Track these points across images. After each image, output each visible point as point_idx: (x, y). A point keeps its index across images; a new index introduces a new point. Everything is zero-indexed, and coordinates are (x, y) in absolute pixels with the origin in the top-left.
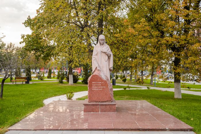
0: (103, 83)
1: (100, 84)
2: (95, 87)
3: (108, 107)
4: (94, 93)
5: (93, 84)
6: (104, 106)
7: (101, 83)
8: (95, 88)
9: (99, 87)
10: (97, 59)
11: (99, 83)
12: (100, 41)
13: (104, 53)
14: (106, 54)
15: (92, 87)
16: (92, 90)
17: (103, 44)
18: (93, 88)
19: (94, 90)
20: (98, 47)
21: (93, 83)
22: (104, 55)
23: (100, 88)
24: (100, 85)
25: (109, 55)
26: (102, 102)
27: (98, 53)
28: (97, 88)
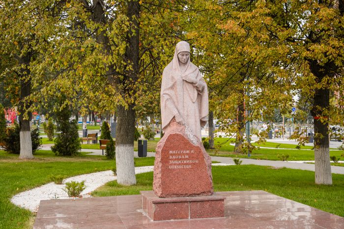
0: (192, 151)
1: (187, 154)
2: (176, 162)
3: (207, 205)
4: (174, 175)
5: (172, 155)
6: (199, 204)
7: (188, 152)
8: (175, 164)
9: (185, 162)
10: (174, 98)
11: (185, 152)
12: (180, 56)
13: (190, 84)
14: (194, 87)
15: (168, 162)
16: (169, 169)
17: (185, 64)
18: (171, 165)
19: (174, 170)
20: (175, 69)
21: (171, 152)
22: (189, 87)
23: (186, 164)
24: (187, 157)
25: (201, 89)
26: (191, 195)
27: (176, 82)
28: (179, 164)
